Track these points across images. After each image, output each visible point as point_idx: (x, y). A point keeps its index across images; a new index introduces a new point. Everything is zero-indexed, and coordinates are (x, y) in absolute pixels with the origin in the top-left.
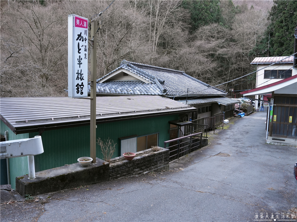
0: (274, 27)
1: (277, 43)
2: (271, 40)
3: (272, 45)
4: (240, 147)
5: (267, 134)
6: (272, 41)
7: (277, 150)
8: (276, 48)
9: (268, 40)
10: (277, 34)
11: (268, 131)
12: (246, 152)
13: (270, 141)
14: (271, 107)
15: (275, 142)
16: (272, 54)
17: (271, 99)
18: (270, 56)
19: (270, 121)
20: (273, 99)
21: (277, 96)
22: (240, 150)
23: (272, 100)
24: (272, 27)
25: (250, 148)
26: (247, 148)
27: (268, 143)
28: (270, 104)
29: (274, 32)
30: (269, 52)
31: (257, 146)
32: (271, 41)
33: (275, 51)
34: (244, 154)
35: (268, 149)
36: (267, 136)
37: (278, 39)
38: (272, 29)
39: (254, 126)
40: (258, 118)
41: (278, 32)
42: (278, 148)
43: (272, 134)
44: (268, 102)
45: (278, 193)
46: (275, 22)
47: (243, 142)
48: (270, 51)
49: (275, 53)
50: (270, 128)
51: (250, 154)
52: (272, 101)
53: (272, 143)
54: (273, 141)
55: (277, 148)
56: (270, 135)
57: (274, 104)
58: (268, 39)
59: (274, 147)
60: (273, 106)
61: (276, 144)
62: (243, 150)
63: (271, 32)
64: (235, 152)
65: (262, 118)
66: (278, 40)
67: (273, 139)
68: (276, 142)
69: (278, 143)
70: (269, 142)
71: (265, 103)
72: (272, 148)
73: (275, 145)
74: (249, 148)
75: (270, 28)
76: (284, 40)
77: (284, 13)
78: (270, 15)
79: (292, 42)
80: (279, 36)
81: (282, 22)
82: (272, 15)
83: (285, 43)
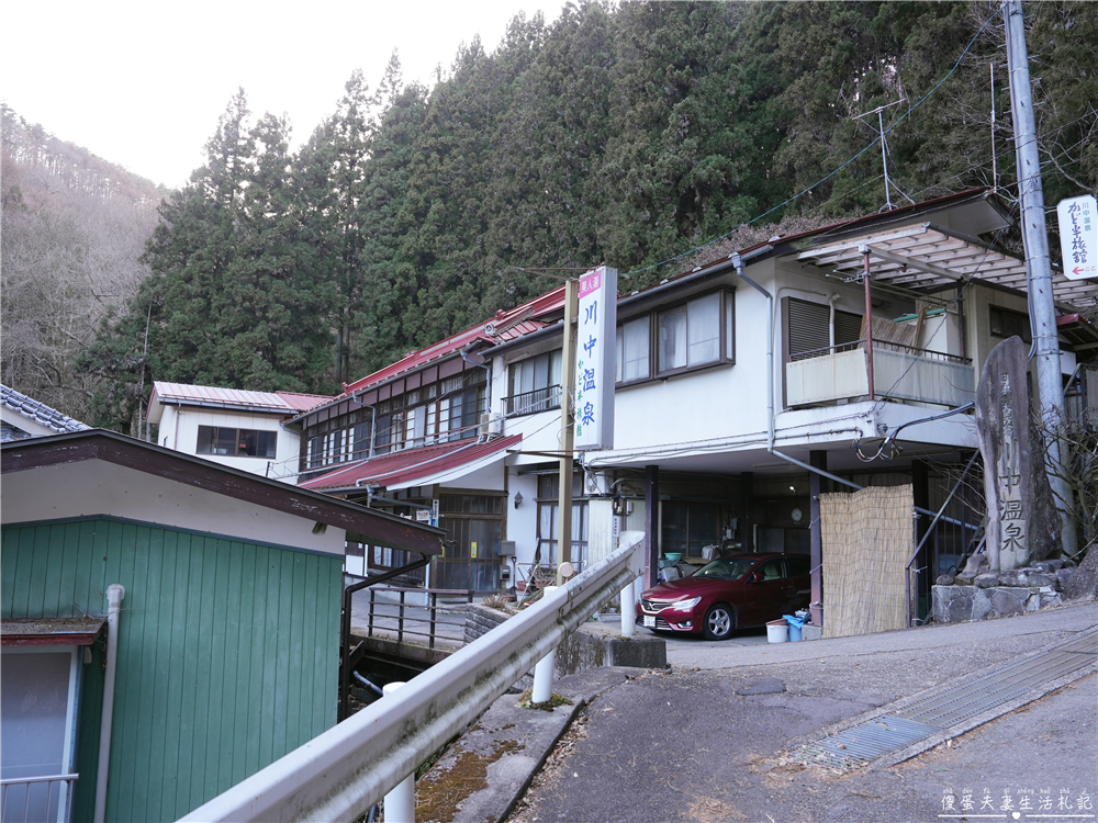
0: (167, 291)
1: (176, 342)
2: (153, 330)
6: (158, 332)
8: (173, 358)
9: (144, 329)
16: (157, 374)
21: (446, 492)
24: (158, 288)
29: (166, 307)
30: (146, 367)
33: (169, 369)
37: (182, 330)
38: (157, 294)
41: (180, 310)
48: (152, 364)
49: (170, 372)
57: (439, 512)
58: (145, 324)
60: (437, 518)
63: (153, 303)
66: (181, 333)
75: (152, 291)
76: (197, 338)
77: (200, 258)
78: (151, 250)
79: (219, 349)
80: (183, 324)
81: (189, 280)
82: (157, 252)
83: (200, 348)
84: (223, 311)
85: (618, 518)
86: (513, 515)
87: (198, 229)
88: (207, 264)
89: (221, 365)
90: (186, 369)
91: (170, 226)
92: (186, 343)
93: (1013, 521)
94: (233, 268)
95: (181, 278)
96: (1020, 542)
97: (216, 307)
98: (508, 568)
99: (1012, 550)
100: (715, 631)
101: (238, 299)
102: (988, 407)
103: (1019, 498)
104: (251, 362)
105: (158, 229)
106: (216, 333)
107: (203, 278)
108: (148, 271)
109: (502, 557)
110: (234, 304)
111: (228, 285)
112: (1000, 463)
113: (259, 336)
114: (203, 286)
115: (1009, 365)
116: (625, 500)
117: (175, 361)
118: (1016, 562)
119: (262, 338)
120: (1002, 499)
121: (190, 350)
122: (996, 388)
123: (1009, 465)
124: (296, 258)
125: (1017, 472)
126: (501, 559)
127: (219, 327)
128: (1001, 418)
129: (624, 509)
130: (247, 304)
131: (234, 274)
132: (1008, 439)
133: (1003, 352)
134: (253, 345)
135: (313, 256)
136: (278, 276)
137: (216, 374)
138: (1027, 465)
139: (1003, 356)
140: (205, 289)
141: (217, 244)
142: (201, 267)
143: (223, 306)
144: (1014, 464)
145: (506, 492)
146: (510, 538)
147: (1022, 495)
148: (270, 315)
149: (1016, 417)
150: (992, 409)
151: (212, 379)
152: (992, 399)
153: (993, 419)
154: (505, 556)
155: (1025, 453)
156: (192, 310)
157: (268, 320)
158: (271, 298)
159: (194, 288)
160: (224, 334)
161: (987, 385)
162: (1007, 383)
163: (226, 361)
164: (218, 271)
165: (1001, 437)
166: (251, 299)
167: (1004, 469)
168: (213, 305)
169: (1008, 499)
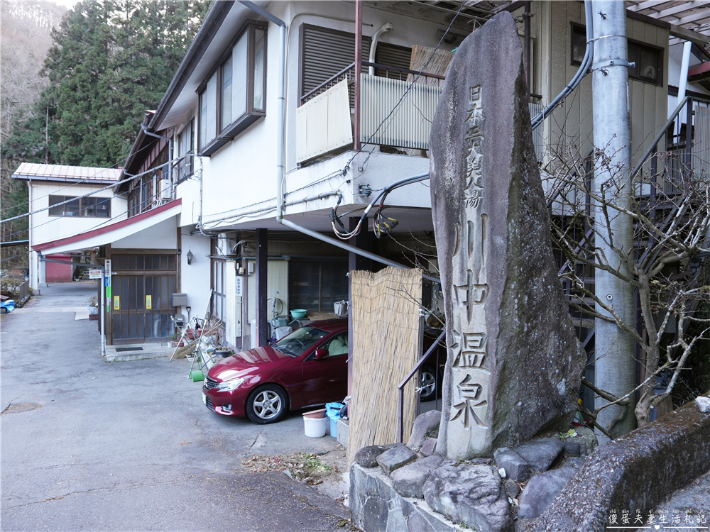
0: (58, 96)
1: (66, 134)
2: (51, 126)
3: (55, 138)
4: (52, 381)
5: (102, 341)
6: (54, 128)
7: (138, 371)
8: (65, 146)
9: (45, 126)
10: (66, 114)
11: (105, 333)
12: (73, 389)
13: (114, 355)
14: (107, 278)
15: (125, 356)
16: (55, 158)
17: (106, 261)
18: (52, 162)
19: (108, 311)
20: (110, 261)
21: (118, 253)
22: (57, 387)
23: (108, 262)
24: (53, 95)
25: (78, 379)
26: (69, 381)
27: (111, 359)
28: (104, 273)
29: (59, 109)
30: (49, 153)
31: (90, 370)
32: (52, 128)
33: (63, 153)
34: (73, 395)
35: (119, 373)
36: (102, 345)
37: (70, 125)
38: (52, 99)
39: (54, 329)
40: (54, 310)
41: (68, 110)
42: (136, 368)
43: (114, 340)
44: (99, 268)
45: (201, 445)
46: (58, 85)
47: (50, 369)
48: (52, 151)
49: (64, 156)
50: (108, 327)
51: (86, 391)
52: (108, 265)
53: (120, 359)
54: (120, 353)
55: (135, 366)
56: (109, 342)
57: (112, 271)
58: (45, 121)
59: (127, 366)
60: (110, 276)
61: (128, 359)
62: (64, 385)
63: (50, 106)
64: (47, 394)
65: (60, 308)
66: (69, 128)
67: (118, 350)
68: (127, 356)
69: (130, 355)
70: (113, 358)
71: (93, 271)
72: (124, 369)
73: (125, 361)
74: (74, 379)
75: (48, 98)
76: (82, 131)
77: (79, 71)
78: (47, 66)
79: (99, 138)
80: (70, 121)
81: (74, 89)
82: (51, 68)
83: (84, 137)
84: (101, 110)
85: (241, 278)
86: (186, 271)
87: (77, 49)
88: (85, 76)
89: (101, 150)
90: (74, 154)
91: (60, 47)
92: (74, 135)
93: (471, 371)
94: (104, 78)
95: (68, 87)
96: (481, 411)
97: (95, 107)
98: (183, 317)
99: (466, 423)
100: (261, 415)
101: (109, 100)
102: (443, 152)
103: (483, 329)
104: (121, 147)
105: (51, 50)
106: (96, 127)
107: (83, 86)
108: (46, 82)
109: (176, 307)
110: (107, 104)
111: (101, 90)
112: (456, 260)
113: (125, 127)
114: (84, 92)
115: (485, 68)
116: (247, 261)
117: (67, 148)
118: (470, 447)
119: (128, 129)
120: (456, 327)
121: (77, 140)
122: (460, 114)
123: (470, 264)
124: (153, 69)
125: (483, 279)
126: (176, 310)
127: (98, 121)
128: (463, 172)
129: (246, 271)
130: (116, 104)
131: (105, 83)
132: (471, 214)
133: (478, 46)
134: (122, 134)
135: (165, 67)
136: (138, 83)
137: (98, 157)
138: (502, 265)
139: (477, 52)
140: (85, 94)
141: (92, 59)
142: (80, 77)
143: (100, 106)
144: (478, 263)
145: (180, 250)
146: (184, 290)
147: (489, 324)
148: (134, 112)
149: (489, 168)
150: (450, 156)
151: (95, 160)
152: (452, 135)
153: (450, 174)
154: (180, 307)
155: (500, 241)
156: (77, 110)
157: (133, 116)
158: (134, 99)
159: (79, 94)
160: (102, 127)
161: (447, 110)
162: (479, 103)
163: (104, 147)
164: (94, 80)
165: (461, 210)
166: (118, 100)
167: (462, 271)
168: (93, 106)
169: (465, 329)
